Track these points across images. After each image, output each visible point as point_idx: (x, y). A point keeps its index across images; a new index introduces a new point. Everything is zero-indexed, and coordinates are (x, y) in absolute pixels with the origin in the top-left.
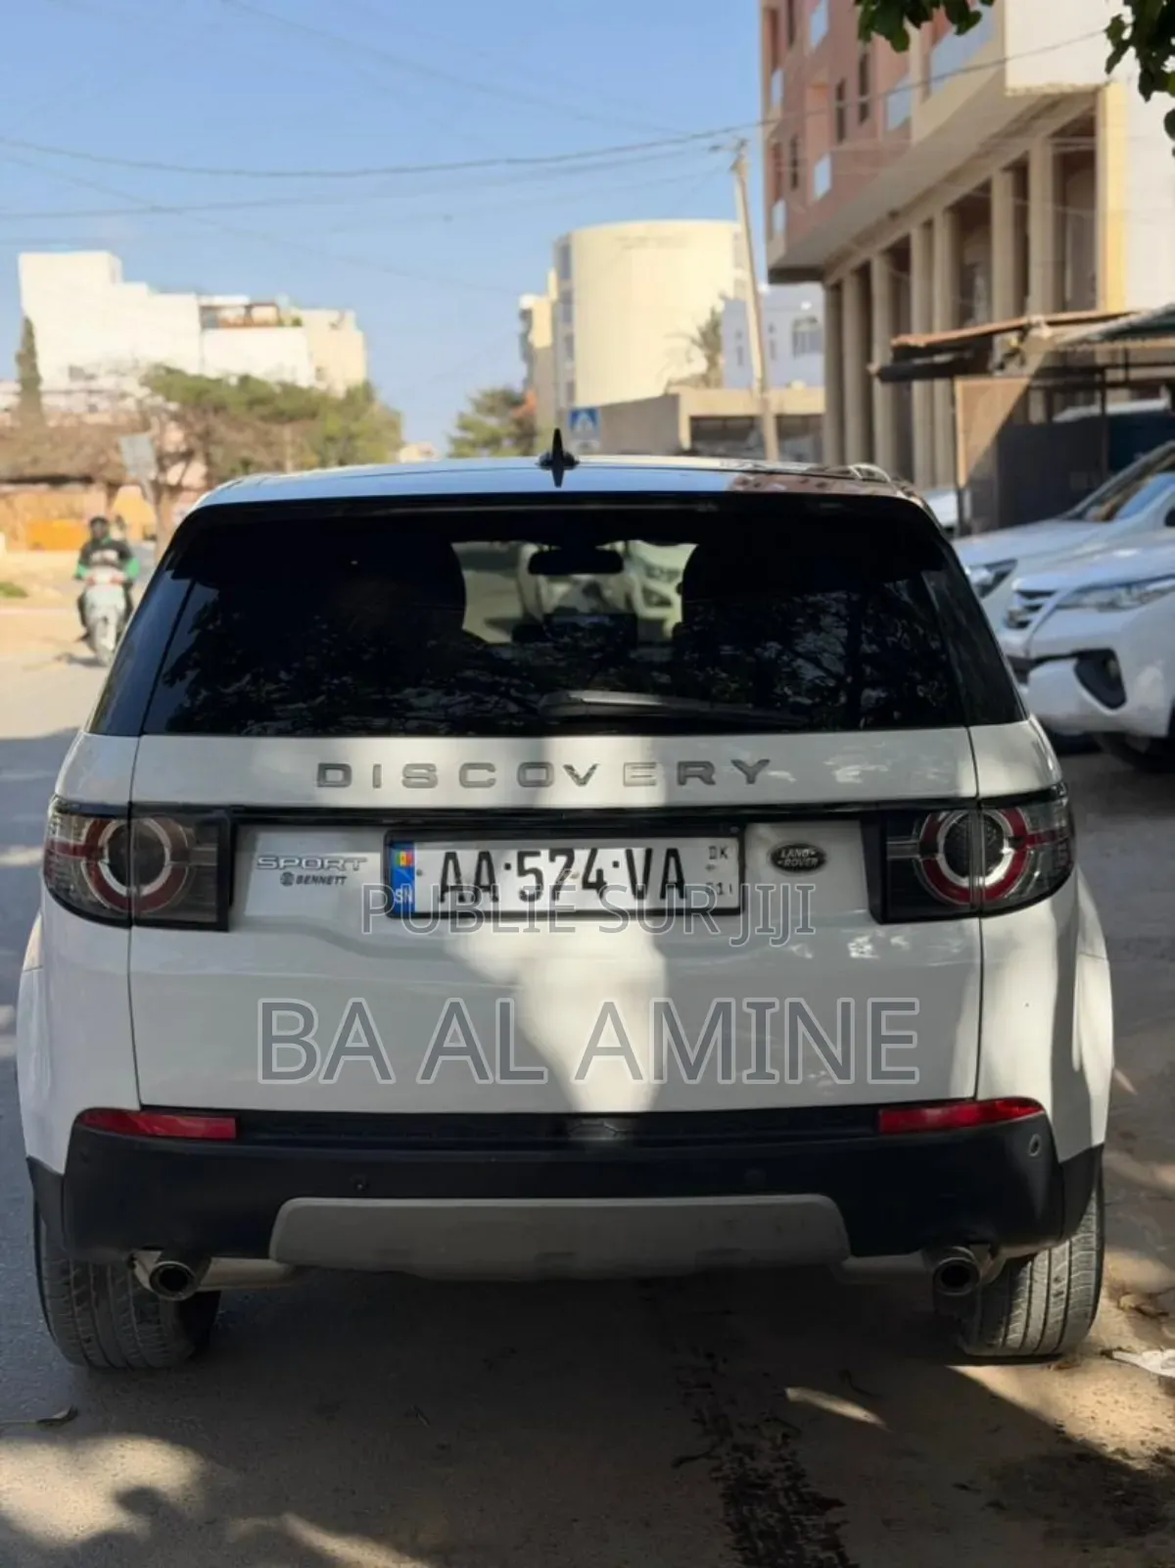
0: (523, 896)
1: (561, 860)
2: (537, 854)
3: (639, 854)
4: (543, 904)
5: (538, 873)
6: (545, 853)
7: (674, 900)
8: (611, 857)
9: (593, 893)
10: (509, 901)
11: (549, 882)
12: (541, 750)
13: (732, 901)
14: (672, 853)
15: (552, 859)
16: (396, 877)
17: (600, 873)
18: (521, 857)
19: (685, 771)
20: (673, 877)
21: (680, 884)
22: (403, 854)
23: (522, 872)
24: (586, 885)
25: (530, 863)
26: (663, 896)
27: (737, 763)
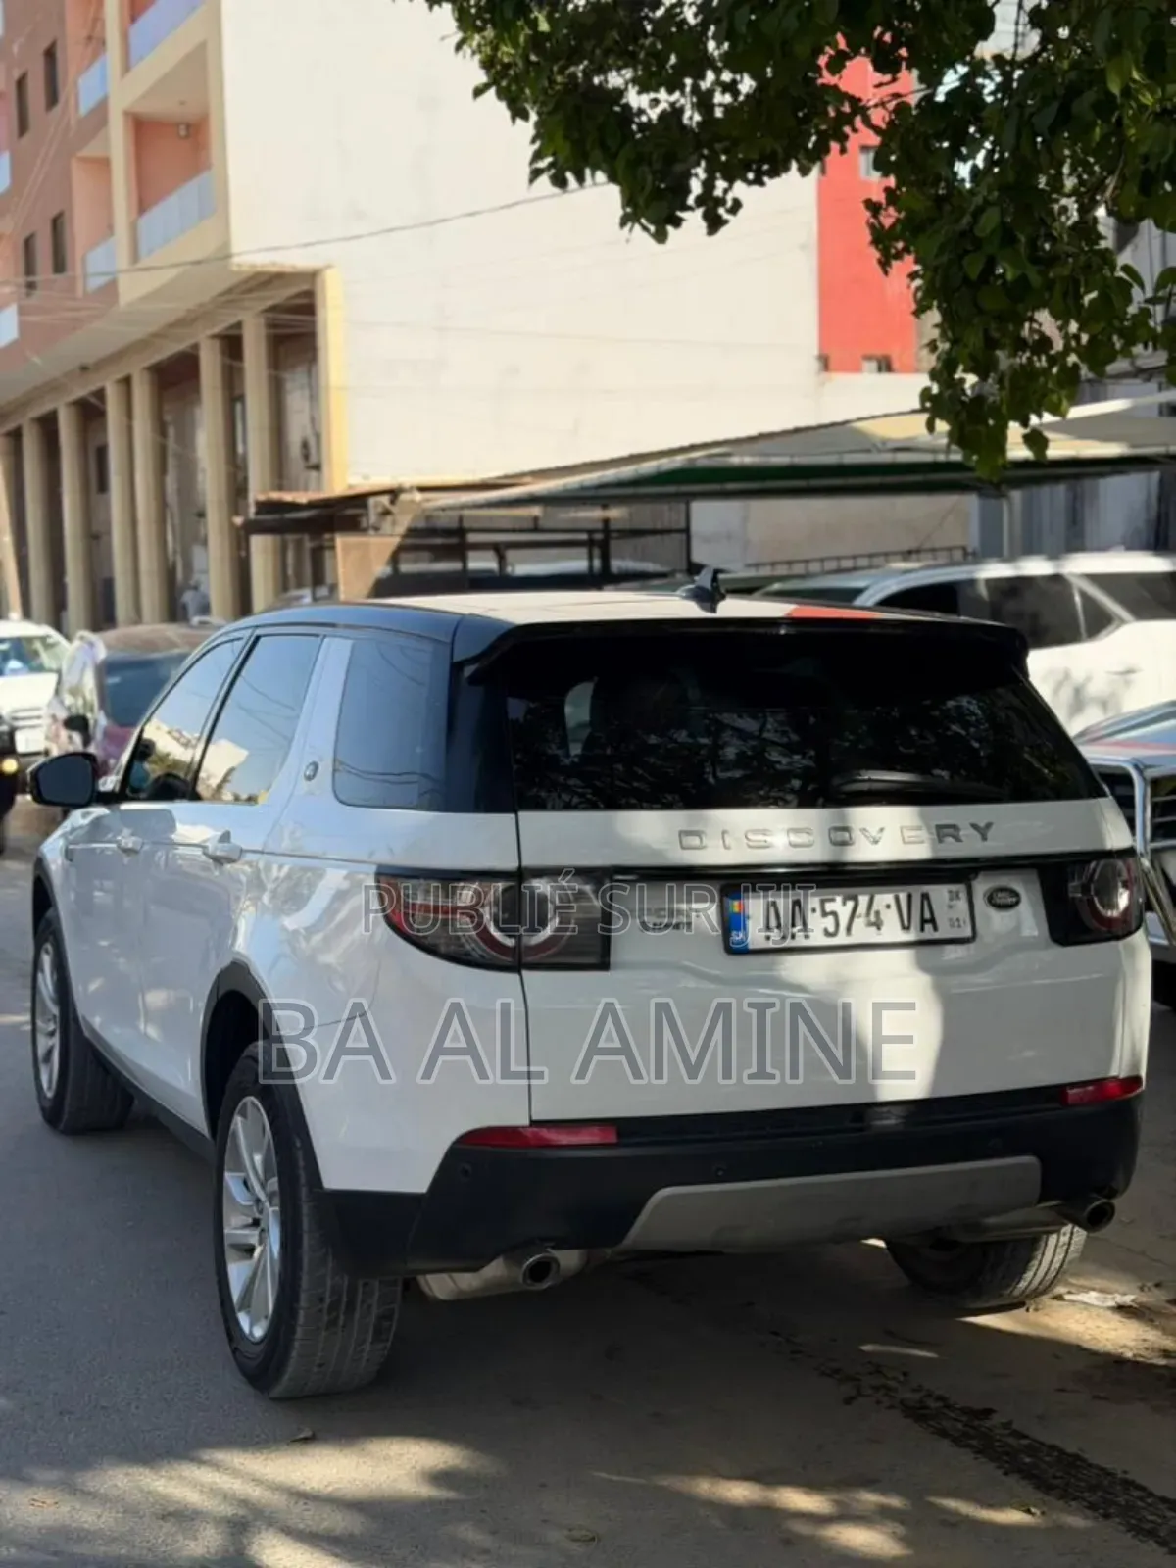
0: (827, 933)
1: (850, 904)
2: (833, 900)
3: (903, 897)
4: (841, 939)
5: (834, 914)
6: (839, 899)
7: (929, 933)
8: (884, 898)
9: (874, 929)
10: (817, 939)
11: (843, 922)
12: (843, 818)
13: (967, 932)
14: (925, 897)
15: (844, 903)
16: (731, 923)
17: (878, 913)
18: (823, 902)
19: (942, 832)
20: (927, 916)
21: (932, 921)
22: (736, 903)
23: (825, 914)
24: (870, 924)
25: (829, 907)
26: (922, 929)
27: (975, 826)
